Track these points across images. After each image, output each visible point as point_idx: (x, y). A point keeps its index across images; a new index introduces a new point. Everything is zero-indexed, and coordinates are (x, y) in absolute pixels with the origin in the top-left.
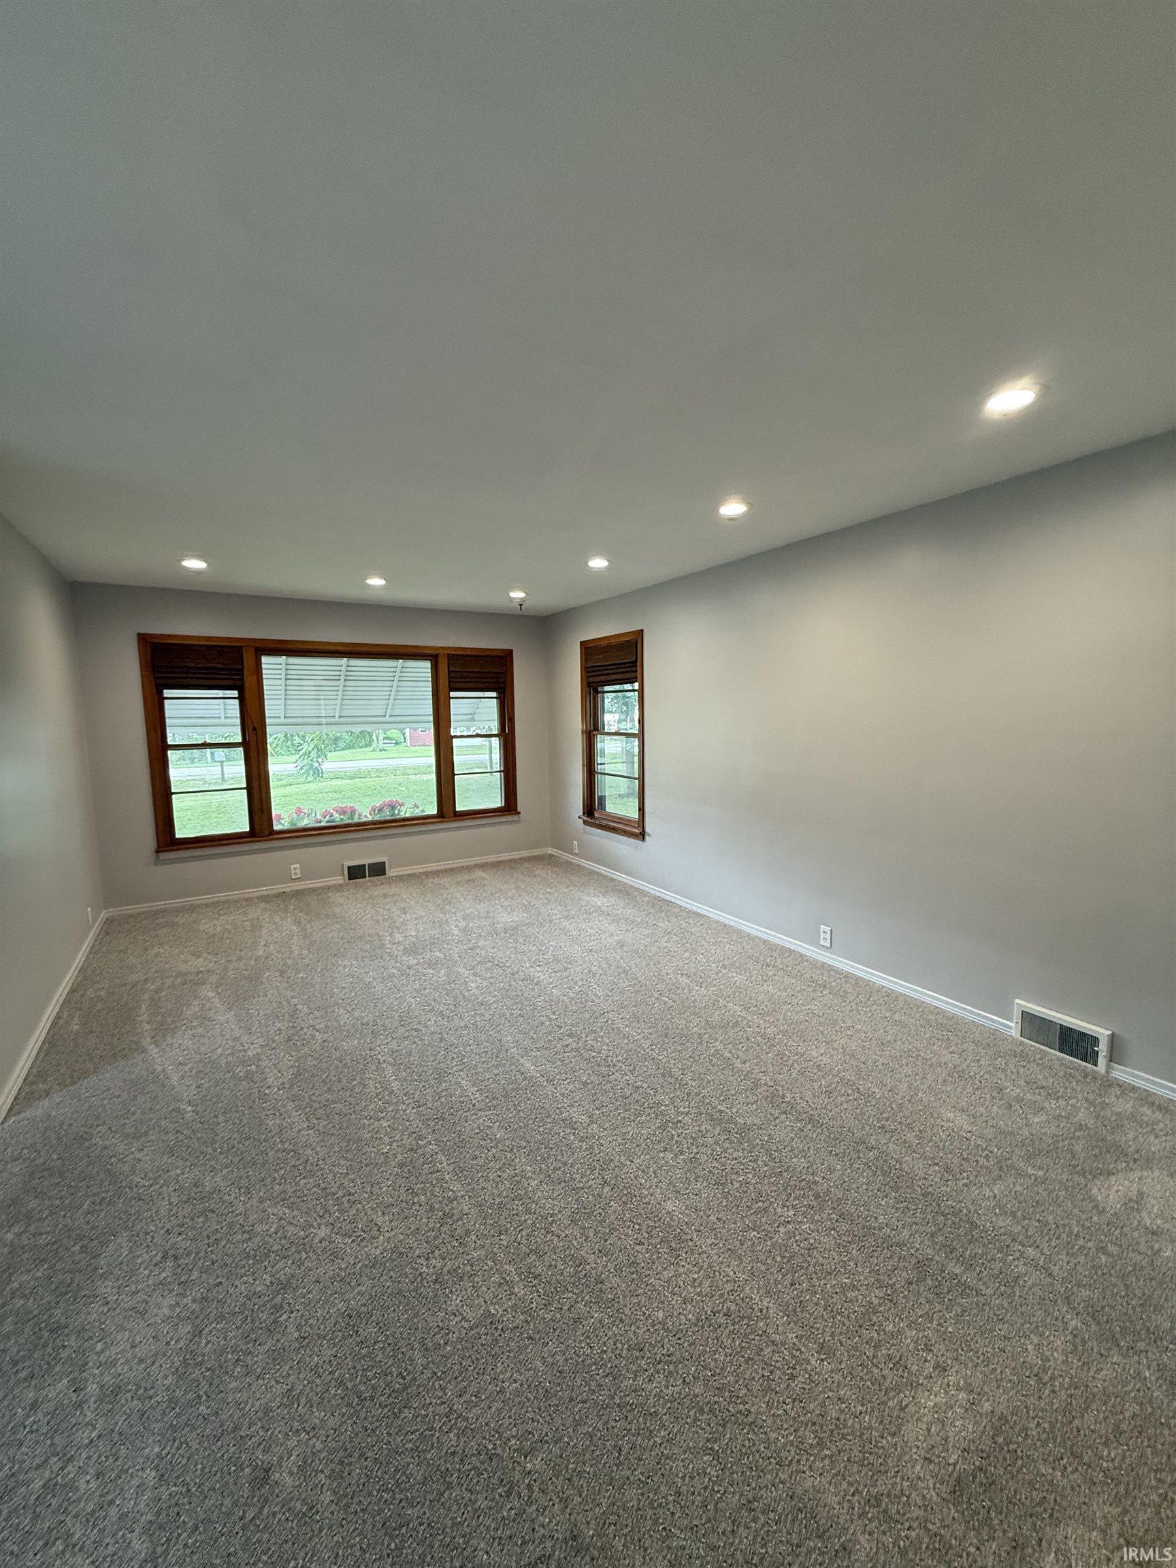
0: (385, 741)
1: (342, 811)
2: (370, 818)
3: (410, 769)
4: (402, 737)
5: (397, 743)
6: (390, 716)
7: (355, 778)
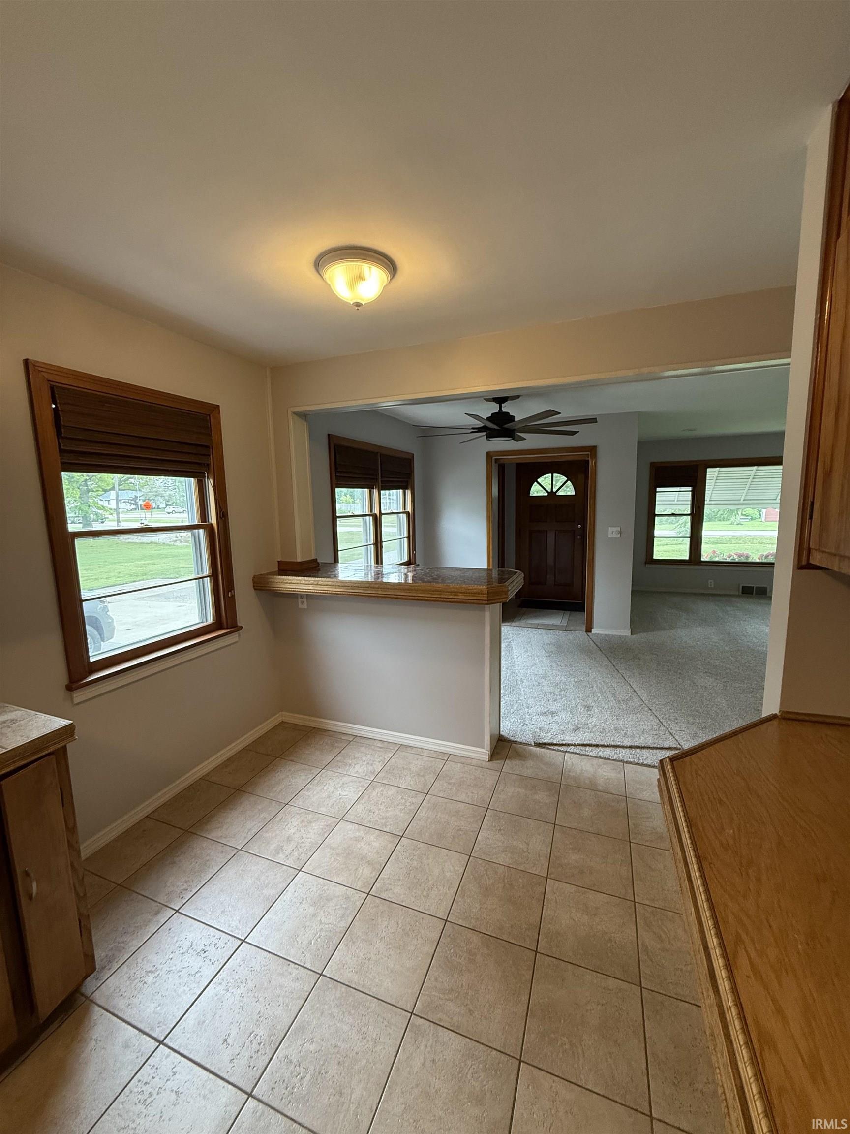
0: (742, 517)
1: (740, 556)
2: (758, 561)
3: (765, 539)
4: (758, 514)
5: (752, 519)
6: (744, 500)
7: (717, 543)
